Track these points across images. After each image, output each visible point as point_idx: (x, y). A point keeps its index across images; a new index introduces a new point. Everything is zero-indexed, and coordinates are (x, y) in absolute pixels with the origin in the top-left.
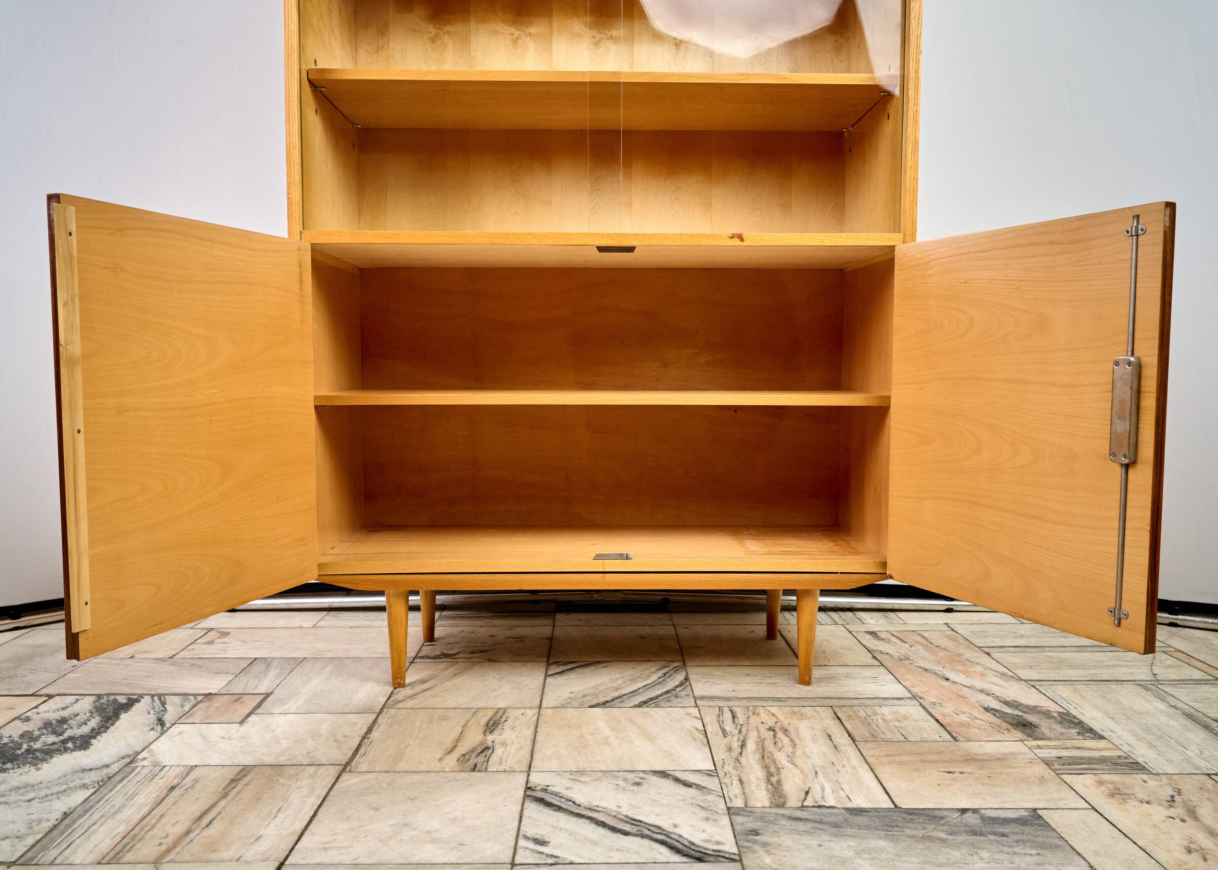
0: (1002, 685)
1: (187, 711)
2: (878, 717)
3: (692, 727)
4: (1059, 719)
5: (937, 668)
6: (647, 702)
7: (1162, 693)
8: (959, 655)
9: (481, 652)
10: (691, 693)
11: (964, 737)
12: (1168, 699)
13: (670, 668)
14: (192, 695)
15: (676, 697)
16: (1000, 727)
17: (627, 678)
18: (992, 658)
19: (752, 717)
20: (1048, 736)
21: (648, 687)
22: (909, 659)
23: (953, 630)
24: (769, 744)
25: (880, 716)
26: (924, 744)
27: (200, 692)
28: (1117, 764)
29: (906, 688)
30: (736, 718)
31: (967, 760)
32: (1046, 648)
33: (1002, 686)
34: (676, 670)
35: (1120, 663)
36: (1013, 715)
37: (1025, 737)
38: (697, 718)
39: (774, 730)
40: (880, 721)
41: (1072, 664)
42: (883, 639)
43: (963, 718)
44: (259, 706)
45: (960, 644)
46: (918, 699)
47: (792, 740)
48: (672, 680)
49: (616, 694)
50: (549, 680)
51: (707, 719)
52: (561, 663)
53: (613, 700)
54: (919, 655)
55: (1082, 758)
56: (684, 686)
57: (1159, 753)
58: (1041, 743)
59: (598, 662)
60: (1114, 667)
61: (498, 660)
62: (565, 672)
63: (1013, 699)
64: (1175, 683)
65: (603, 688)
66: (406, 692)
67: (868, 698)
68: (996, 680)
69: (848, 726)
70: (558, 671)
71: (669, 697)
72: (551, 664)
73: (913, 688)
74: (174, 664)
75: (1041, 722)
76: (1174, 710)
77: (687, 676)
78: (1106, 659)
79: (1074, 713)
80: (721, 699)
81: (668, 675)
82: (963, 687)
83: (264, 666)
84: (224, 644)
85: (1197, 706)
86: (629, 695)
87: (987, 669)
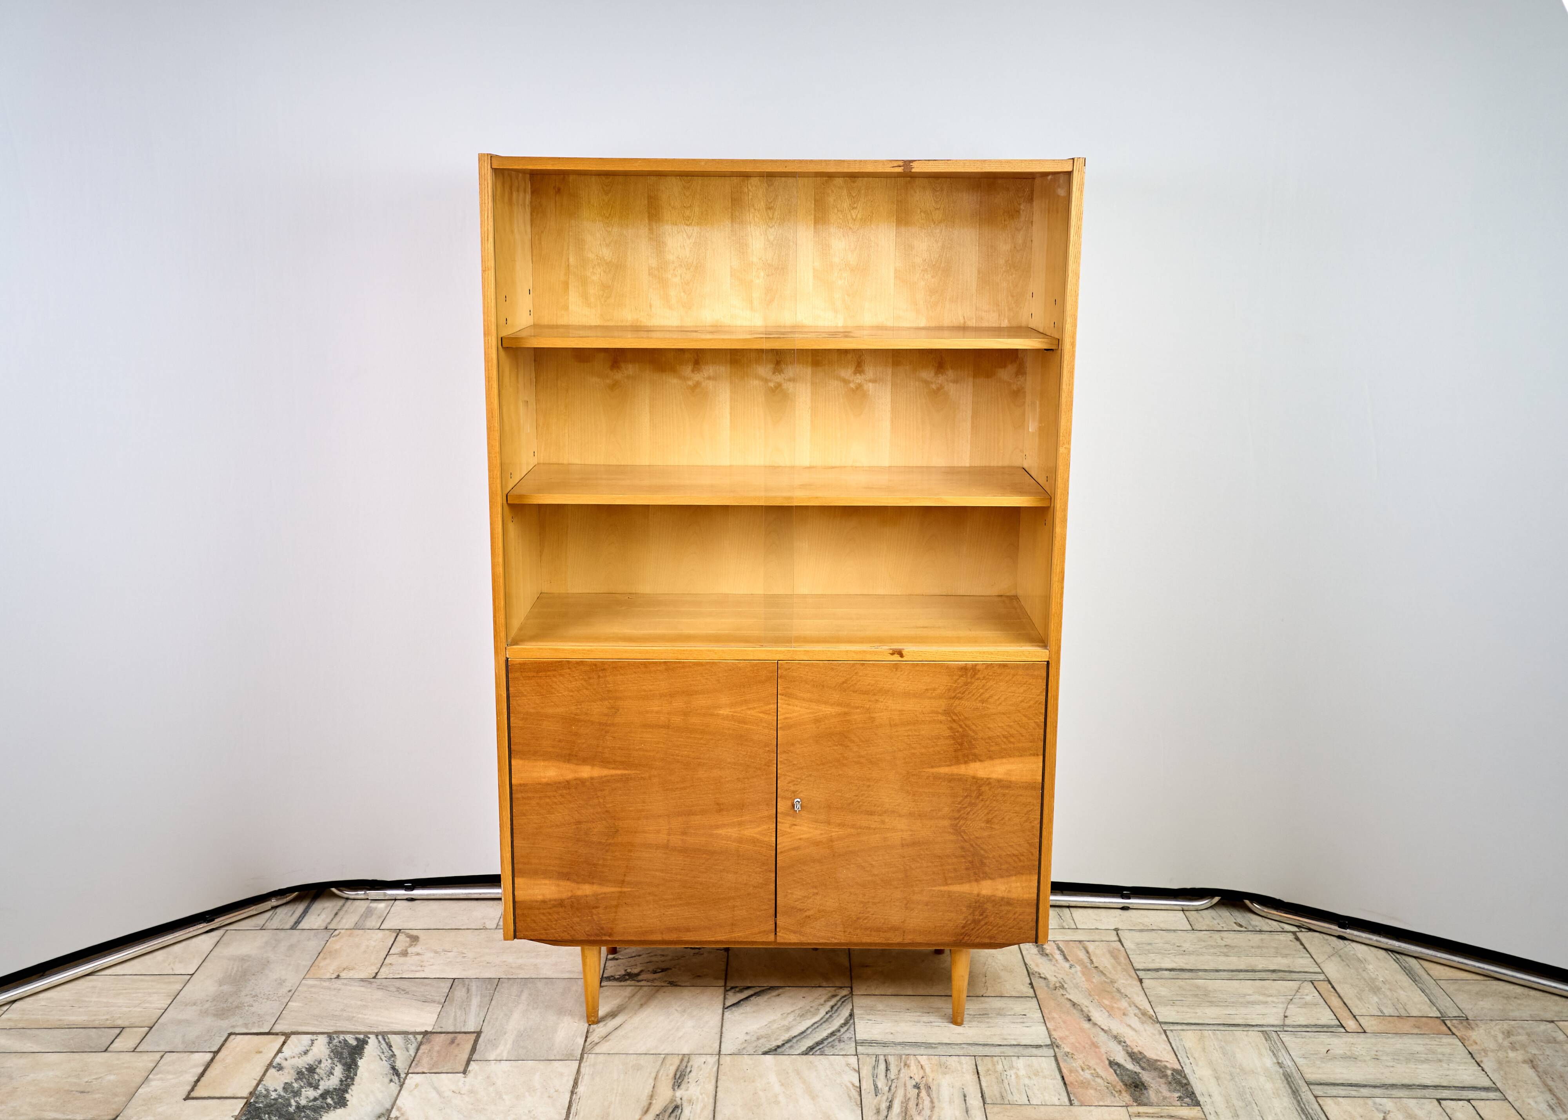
0: (1137, 1027)
1: (413, 1056)
2: (1012, 1072)
3: (849, 1082)
4: (1170, 1078)
5: (1085, 1002)
6: (813, 1048)
7: (1279, 1044)
8: (1113, 982)
9: (663, 970)
10: (854, 1036)
11: (1079, 1100)
12: (1280, 1054)
13: (838, 998)
14: (411, 1033)
15: (840, 1041)
16: (1114, 1087)
17: (797, 1012)
18: (1142, 986)
19: (903, 1071)
20: (1152, 1101)
21: (816, 1025)
22: (1062, 987)
23: (1120, 941)
24: (912, 1104)
25: (1015, 1071)
26: (1042, 1108)
27: (418, 1030)
29: (1048, 1032)
30: (889, 1071)
32: (1200, 973)
33: (1136, 1031)
34: (844, 1000)
35: (1262, 998)
36: (1132, 1071)
37: (1130, 1102)
38: (855, 1070)
39: (919, 1088)
40: (1013, 1077)
41: (1214, 1000)
42: (1047, 955)
43: (1087, 1075)
44: (473, 1050)
45: (1119, 964)
46: (1055, 1048)
47: (932, 1102)
48: (838, 1016)
49: (786, 1037)
50: (727, 1014)
51: (864, 1073)
52: (737, 989)
53: (783, 1044)
54: (1075, 981)
56: (849, 1024)
58: (1142, 1109)
59: (772, 988)
60: (1253, 1003)
61: (679, 984)
62: (742, 1002)
63: (1139, 1049)
64: (1298, 1029)
65: (775, 1026)
66: (600, 1030)
67: (1010, 1045)
68: (1134, 1022)
69: (984, 1084)
70: (735, 1001)
71: (834, 1040)
72: (728, 988)
73: (1055, 1030)
74: (381, 987)
75: (1154, 1082)
76: (1278, 1068)
77: (852, 1010)
78: (1250, 992)
79: (1187, 1071)
80: (880, 1043)
81: (836, 1008)
82: (1101, 1030)
83: (464, 990)
84: (418, 954)
85: (1300, 1062)
86: (798, 1038)
87: (1132, 1004)
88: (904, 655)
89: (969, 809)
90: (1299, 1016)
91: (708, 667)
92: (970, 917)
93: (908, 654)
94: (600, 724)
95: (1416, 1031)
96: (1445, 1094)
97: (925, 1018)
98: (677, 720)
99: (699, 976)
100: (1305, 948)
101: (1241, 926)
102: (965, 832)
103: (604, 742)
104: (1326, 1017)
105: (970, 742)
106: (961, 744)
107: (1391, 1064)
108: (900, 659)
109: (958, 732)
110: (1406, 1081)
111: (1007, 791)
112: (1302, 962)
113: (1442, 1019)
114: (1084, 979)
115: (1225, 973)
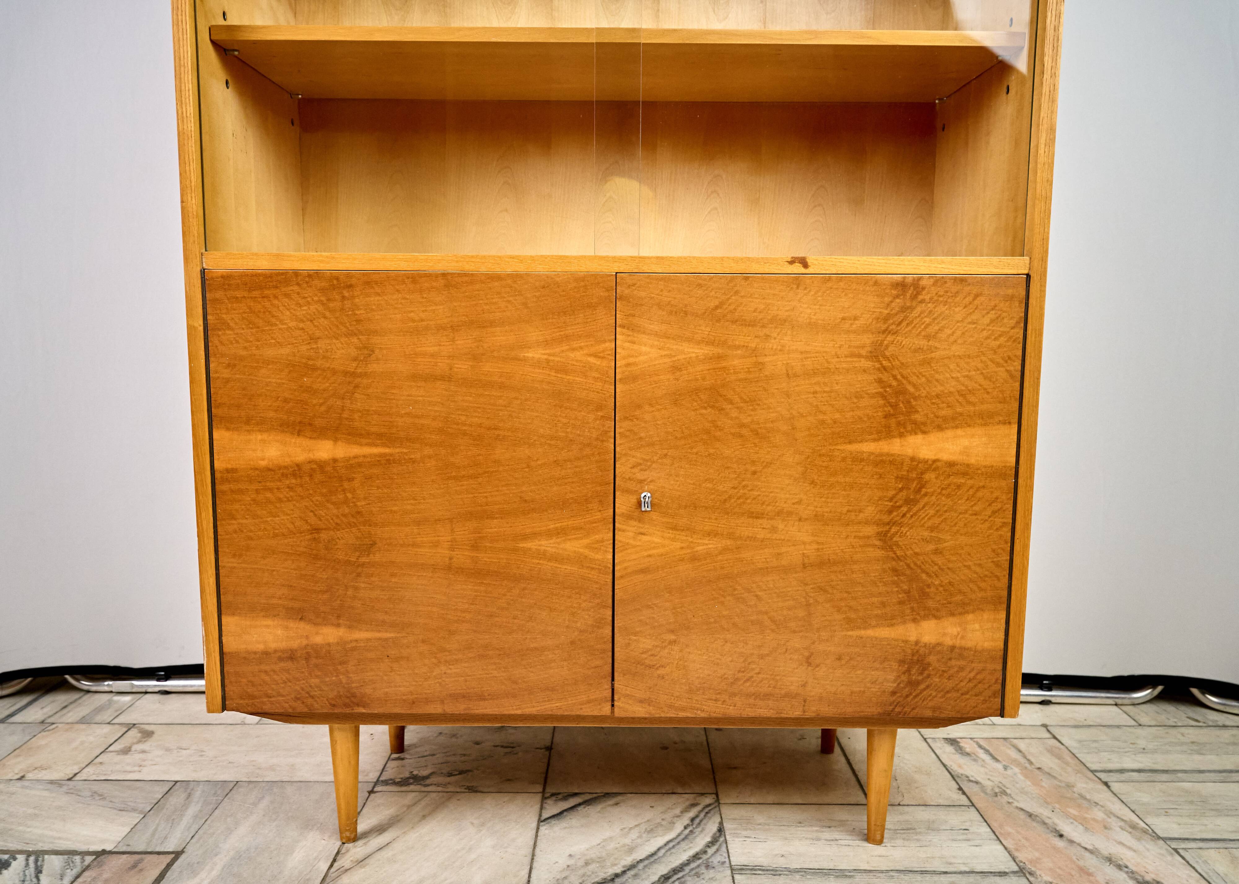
0: (1135, 848)
5: (1044, 812)
6: (669, 878)
8: (1070, 786)
9: (461, 772)
10: (727, 860)
13: (699, 808)
14: (80, 854)
15: (707, 867)
17: (643, 827)
18: (1112, 792)
21: (671, 845)
22: (1004, 793)
23: (1055, 738)
29: (1009, 852)
32: (1180, 775)
33: (1135, 851)
34: (708, 810)
41: (1219, 807)
42: (969, 754)
44: (160, 878)
45: (1067, 764)
46: (1028, 875)
48: (701, 831)
49: (628, 860)
50: (544, 829)
52: (560, 796)
53: (624, 872)
54: (1018, 786)
56: (718, 843)
59: (607, 795)
61: (481, 789)
62: (565, 813)
63: (1153, 876)
65: (612, 845)
66: (357, 850)
67: (961, 873)
68: (1125, 837)
70: (556, 811)
71: (699, 866)
72: (547, 795)
73: (1017, 850)
74: (71, 791)
77: (721, 823)
80: (767, 870)
81: (697, 821)
82: (1083, 850)
83: (183, 796)
84: (143, 752)
86: (646, 862)
87: (1110, 813)
88: (809, 264)
89: (904, 509)
92: (904, 678)
93: (815, 262)
94: (346, 373)
97: (827, 834)
98: (462, 367)
99: (509, 780)
101: (1197, 721)
102: (898, 545)
103: (351, 403)
105: (909, 402)
106: (895, 406)
108: (803, 270)
109: (890, 386)
111: (963, 481)
114: (1029, 783)
115: (1212, 775)
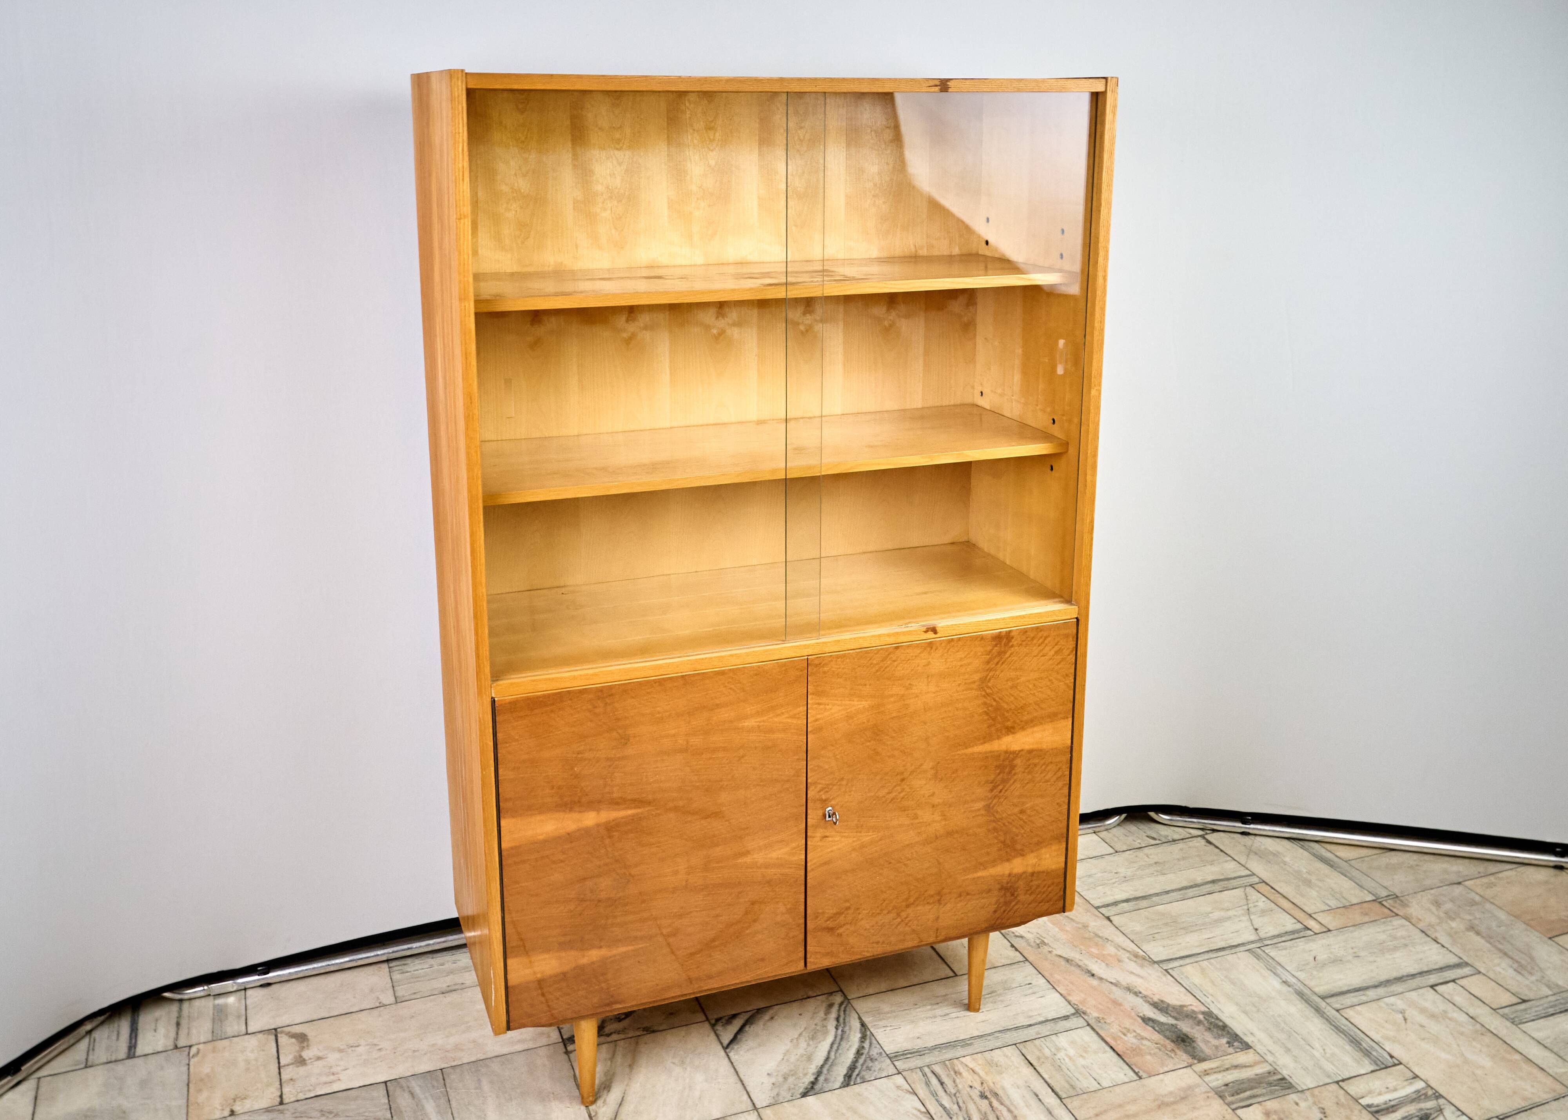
0: (1141, 973)
2: (1062, 1054)
3: (912, 1107)
4: (1206, 1024)
5: (1076, 955)
6: (850, 1077)
7: (1270, 961)
8: (1085, 927)
10: (881, 1050)
11: (1144, 1071)
12: (1280, 972)
13: (835, 1008)
15: (872, 1060)
16: (1165, 1047)
17: (805, 1035)
18: (1115, 926)
19: (958, 1081)
20: (1208, 1054)
21: (836, 1047)
22: (1043, 943)
25: (1063, 1052)
26: (1118, 1090)
28: (1270, 1084)
29: (1064, 998)
30: (944, 1085)
31: (1159, 1107)
32: (1154, 899)
33: (1142, 977)
34: (844, 1008)
35: (1223, 914)
36: (1168, 1024)
37: (1190, 1061)
38: (910, 1091)
39: (986, 1098)
40: (1066, 1059)
41: (1185, 925)
43: (1131, 1039)
46: (1083, 1015)
47: (1010, 1111)
48: (850, 1029)
49: (813, 1068)
50: (733, 1055)
51: (919, 1091)
52: (723, 1020)
53: (816, 1078)
54: (1050, 934)
55: (1242, 1082)
56: (868, 1037)
57: (1296, 1059)
58: (1205, 1065)
59: (760, 1011)
60: (1220, 921)
61: (655, 1028)
62: (739, 1036)
63: (1158, 997)
64: (1275, 941)
65: (793, 1059)
66: (603, 1109)
67: (1040, 1023)
68: (1132, 966)
69: (1046, 1076)
70: (731, 1037)
71: (865, 1061)
72: (713, 1022)
73: (1069, 995)
74: (297, 1115)
75: (1194, 1031)
76: (1285, 988)
77: (860, 1018)
78: (1209, 909)
79: (1215, 1011)
80: (914, 1053)
81: (841, 1020)
82: (1110, 985)
83: (407, 1095)
84: (319, 1058)
85: (1301, 975)
86: (827, 1067)
87: (1118, 947)
88: (938, 631)
89: (1000, 787)
90: (1269, 929)
91: (731, 674)
92: (1002, 900)
93: (942, 629)
94: (607, 759)
95: (1367, 919)
96: (1433, 979)
97: (940, 1011)
98: (696, 740)
99: (672, 1014)
100: (1222, 851)
101: (1153, 840)
102: (997, 812)
103: (612, 780)
104: (1290, 925)
105: (1003, 715)
106: (994, 719)
107: (1371, 959)
108: (934, 636)
109: (992, 706)
110: (1395, 974)
111: (1038, 761)
112: (1230, 868)
113: (1378, 901)
114: (1057, 929)
115: (1175, 894)
